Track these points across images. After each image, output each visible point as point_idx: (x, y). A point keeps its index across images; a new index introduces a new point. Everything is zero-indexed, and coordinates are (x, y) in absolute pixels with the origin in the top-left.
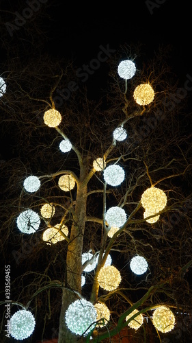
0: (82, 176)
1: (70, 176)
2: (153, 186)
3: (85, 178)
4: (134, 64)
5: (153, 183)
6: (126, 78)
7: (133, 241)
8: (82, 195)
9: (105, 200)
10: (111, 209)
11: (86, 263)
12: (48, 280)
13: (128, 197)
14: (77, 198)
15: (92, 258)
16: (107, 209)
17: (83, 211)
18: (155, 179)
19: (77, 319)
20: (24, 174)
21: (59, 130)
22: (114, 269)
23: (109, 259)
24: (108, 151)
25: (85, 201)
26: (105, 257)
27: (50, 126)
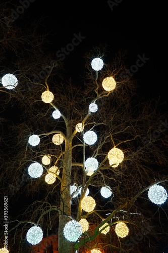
0: (68, 135)
1: (60, 135)
2: (115, 147)
3: (70, 136)
4: (102, 61)
5: (116, 145)
6: (97, 70)
7: (102, 176)
8: (69, 148)
9: (84, 153)
10: (88, 159)
11: (73, 194)
12: (49, 205)
13: (99, 150)
14: (66, 150)
15: (77, 190)
16: (86, 159)
17: (70, 159)
18: (116, 143)
19: (71, 233)
20: (29, 134)
21: (52, 104)
22: (91, 198)
23: (88, 191)
24: (85, 119)
25: (71, 152)
26: (85, 190)
27: (46, 102)
